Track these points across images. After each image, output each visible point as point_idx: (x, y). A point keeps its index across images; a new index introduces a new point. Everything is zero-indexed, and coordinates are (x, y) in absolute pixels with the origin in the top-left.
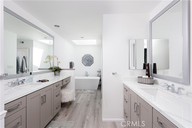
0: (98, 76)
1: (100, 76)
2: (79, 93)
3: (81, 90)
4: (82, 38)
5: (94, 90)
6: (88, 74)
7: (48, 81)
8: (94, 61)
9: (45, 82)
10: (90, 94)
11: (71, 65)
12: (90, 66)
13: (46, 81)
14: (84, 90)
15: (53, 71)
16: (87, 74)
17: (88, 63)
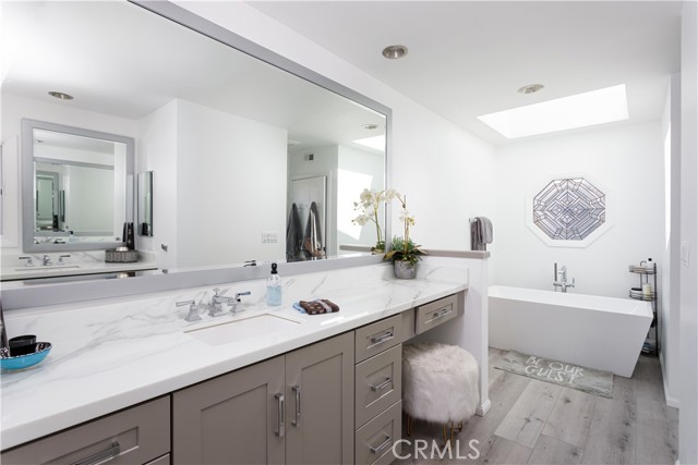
0: (636, 294)
1: (654, 298)
2: (513, 372)
3: (525, 356)
4: (533, 89)
5: (606, 374)
6: (569, 282)
7: (335, 309)
8: (606, 210)
9: (318, 313)
10: (577, 397)
11: (479, 234)
12: (581, 238)
13: (325, 312)
14: (545, 363)
15: (385, 259)
16: (564, 278)
17: (568, 225)
